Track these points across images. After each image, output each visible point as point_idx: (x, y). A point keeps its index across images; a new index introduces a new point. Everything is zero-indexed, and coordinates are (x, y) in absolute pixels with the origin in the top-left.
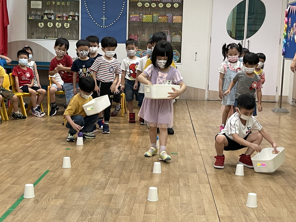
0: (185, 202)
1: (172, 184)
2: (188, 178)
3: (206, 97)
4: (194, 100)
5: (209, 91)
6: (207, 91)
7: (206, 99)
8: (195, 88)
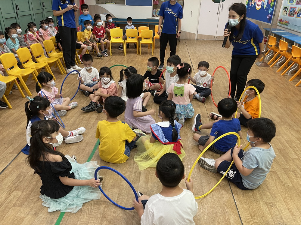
3: (196, 38)
4: (189, 40)
5: (198, 35)
6: (196, 34)
7: (196, 39)
8: (190, 33)
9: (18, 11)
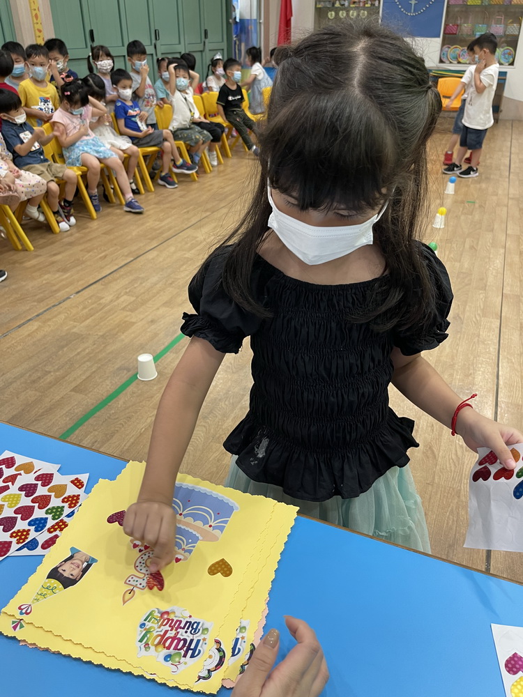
0: (464, 271)
1: (454, 245)
2: (478, 239)
9: (158, 43)
